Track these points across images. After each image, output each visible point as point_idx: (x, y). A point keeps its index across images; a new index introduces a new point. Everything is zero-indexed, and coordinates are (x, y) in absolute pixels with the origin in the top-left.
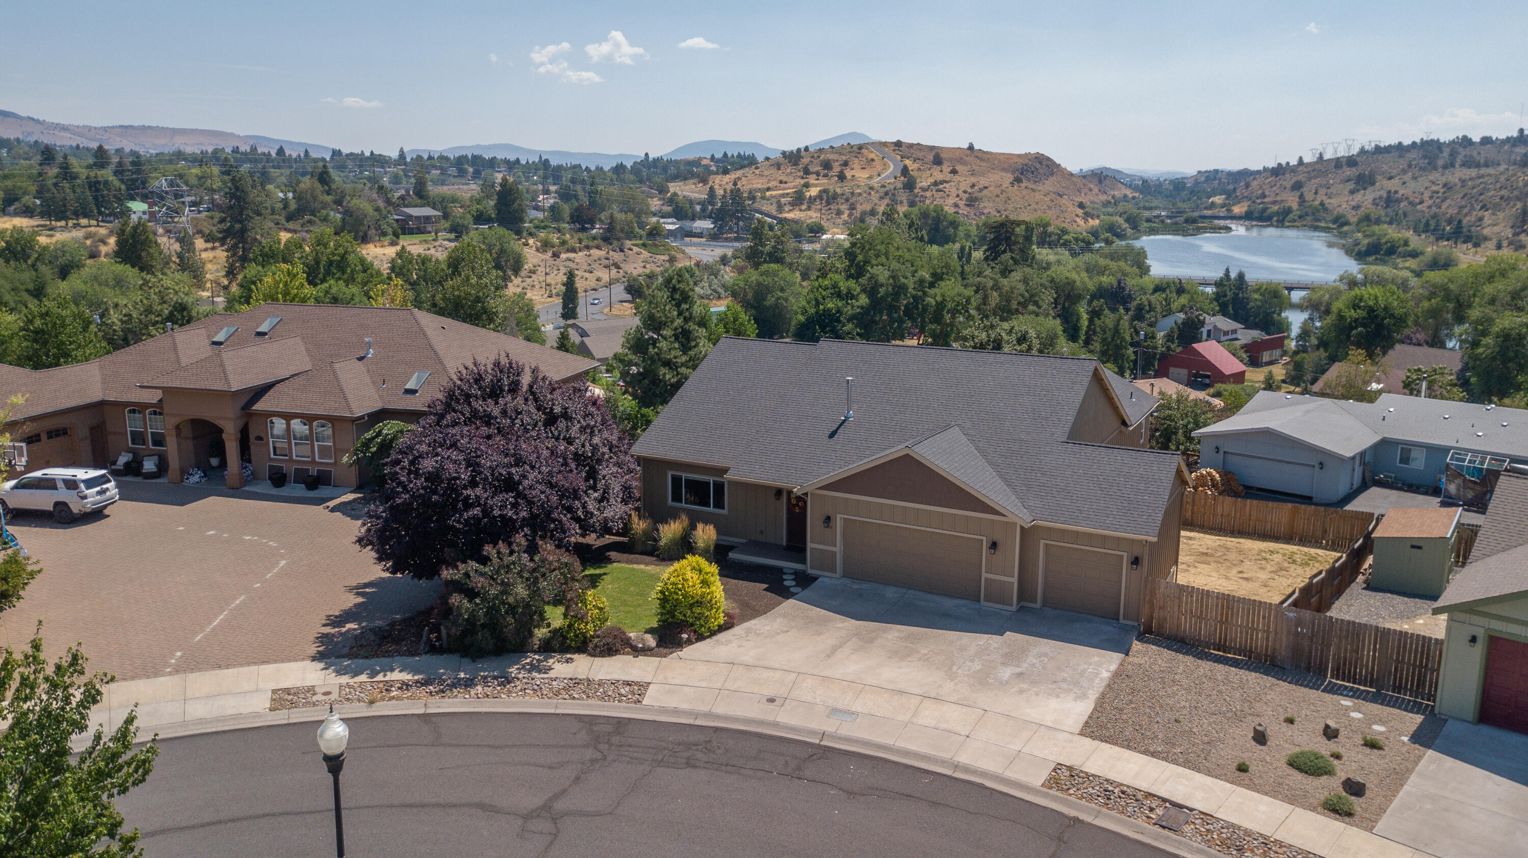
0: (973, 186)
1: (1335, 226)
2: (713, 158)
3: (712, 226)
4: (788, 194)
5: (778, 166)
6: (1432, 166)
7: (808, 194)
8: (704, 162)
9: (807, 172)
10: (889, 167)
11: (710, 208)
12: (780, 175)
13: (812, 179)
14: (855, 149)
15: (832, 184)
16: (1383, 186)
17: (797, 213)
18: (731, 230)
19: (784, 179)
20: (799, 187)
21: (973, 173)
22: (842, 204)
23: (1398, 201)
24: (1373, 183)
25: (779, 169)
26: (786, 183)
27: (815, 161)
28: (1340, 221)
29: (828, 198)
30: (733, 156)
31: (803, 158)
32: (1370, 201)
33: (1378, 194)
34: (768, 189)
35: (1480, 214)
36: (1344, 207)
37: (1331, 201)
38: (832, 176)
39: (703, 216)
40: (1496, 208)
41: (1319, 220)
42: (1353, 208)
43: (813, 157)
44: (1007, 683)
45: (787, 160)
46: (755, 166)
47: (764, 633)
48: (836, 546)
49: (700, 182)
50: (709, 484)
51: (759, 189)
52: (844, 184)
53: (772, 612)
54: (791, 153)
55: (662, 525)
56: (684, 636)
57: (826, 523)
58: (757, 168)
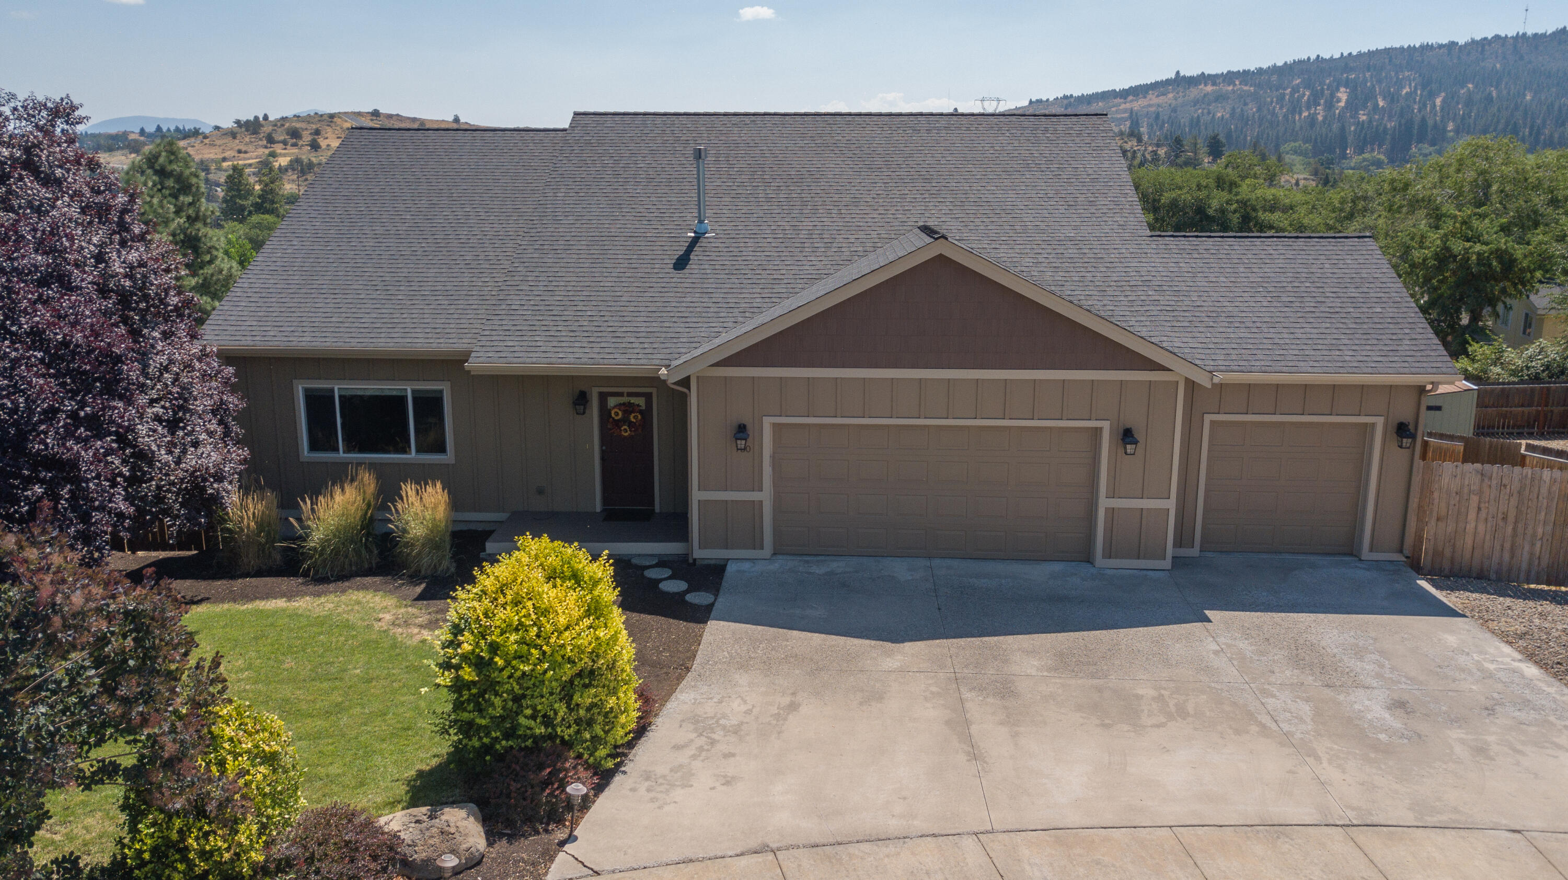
2: (142, 132)
4: (250, 165)
5: (233, 134)
7: (276, 165)
8: (131, 136)
9: (271, 140)
12: (236, 144)
13: (278, 148)
14: (325, 117)
15: (306, 154)
19: (243, 148)
20: (264, 158)
25: (235, 138)
26: (246, 152)
27: (280, 130)
29: (302, 168)
30: (169, 130)
31: (263, 126)
34: (224, 159)
38: (303, 145)
43: (276, 125)
44: (1420, 736)
45: (243, 129)
46: (201, 137)
47: (742, 723)
48: (761, 489)
49: (131, 153)
50: (402, 399)
51: (213, 160)
52: (319, 153)
53: (698, 659)
54: (248, 122)
55: (305, 502)
56: (576, 789)
57: (737, 439)
58: (205, 137)
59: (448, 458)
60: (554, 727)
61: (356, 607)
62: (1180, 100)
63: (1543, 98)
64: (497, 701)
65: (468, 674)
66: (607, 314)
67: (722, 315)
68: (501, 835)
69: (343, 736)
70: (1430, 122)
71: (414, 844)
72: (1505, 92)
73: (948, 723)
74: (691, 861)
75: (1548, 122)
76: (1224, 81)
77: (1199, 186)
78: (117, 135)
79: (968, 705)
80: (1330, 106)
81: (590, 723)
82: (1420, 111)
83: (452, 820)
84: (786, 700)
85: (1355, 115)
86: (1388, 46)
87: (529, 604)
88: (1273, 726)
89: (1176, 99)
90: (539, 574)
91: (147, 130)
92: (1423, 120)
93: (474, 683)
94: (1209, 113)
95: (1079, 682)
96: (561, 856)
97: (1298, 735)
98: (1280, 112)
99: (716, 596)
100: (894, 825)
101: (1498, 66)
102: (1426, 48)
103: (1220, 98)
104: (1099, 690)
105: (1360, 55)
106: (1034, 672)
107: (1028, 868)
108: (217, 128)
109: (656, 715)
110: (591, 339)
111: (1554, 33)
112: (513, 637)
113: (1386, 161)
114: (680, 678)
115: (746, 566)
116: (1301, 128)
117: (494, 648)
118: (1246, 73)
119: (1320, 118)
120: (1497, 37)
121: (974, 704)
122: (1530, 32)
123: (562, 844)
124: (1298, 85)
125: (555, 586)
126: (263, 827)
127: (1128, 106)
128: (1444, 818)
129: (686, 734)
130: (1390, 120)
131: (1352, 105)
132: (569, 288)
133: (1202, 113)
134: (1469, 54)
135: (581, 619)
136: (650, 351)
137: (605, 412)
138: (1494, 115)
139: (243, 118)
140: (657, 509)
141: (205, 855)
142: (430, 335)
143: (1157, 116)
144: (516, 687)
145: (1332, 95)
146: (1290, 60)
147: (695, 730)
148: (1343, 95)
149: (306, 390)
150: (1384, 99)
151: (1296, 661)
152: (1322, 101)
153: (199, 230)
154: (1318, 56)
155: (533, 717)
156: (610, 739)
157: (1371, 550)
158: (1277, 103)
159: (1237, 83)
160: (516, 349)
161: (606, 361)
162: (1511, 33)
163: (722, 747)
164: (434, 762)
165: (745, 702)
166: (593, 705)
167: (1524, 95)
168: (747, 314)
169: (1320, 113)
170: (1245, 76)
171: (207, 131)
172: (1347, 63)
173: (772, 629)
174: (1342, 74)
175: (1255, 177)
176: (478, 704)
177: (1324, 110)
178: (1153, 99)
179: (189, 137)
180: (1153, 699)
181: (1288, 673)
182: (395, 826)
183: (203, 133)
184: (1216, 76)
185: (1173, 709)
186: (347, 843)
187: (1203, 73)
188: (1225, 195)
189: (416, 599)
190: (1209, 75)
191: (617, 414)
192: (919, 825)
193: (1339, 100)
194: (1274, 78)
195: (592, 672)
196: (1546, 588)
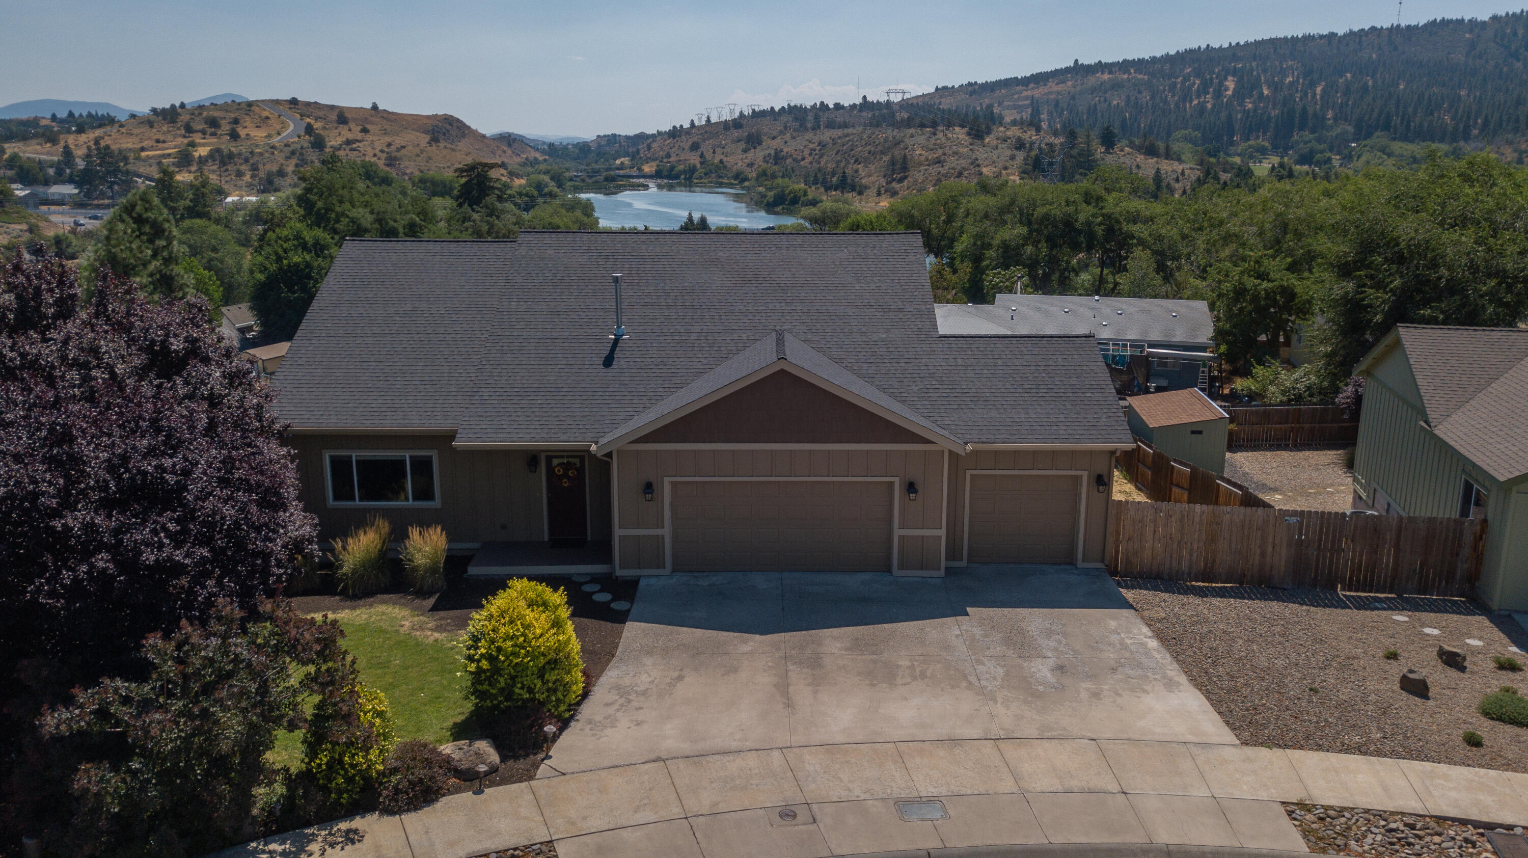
0: (389, 145)
1: (736, 182)
2: (54, 118)
3: (76, 191)
4: (169, 155)
6: (803, 127)
7: (196, 154)
8: (43, 122)
9: (189, 129)
10: (289, 126)
11: (68, 171)
12: (154, 134)
13: (198, 138)
14: (243, 106)
15: (226, 145)
16: (770, 146)
17: (186, 175)
18: (103, 195)
19: (162, 138)
20: (183, 147)
21: (386, 133)
22: (241, 164)
23: (784, 158)
24: (760, 143)
25: (152, 127)
26: (164, 142)
27: (197, 119)
28: (740, 178)
29: (222, 159)
30: (81, 115)
31: (180, 115)
32: (761, 158)
33: (767, 152)
34: (143, 149)
35: (855, 166)
36: (740, 164)
37: (728, 159)
38: (221, 135)
39: (60, 179)
40: (866, 162)
41: (720, 177)
42: (748, 165)
43: (193, 114)
44: (1063, 686)
45: (160, 118)
46: (117, 125)
47: (648, 689)
48: (663, 527)
49: (46, 143)
50: (401, 463)
51: (131, 149)
52: (239, 143)
53: (620, 649)
54: (164, 110)
55: (337, 543)
56: (550, 729)
57: (646, 494)
58: (122, 126)
59: (437, 503)
60: (534, 694)
61: (384, 617)
62: (1078, 88)
63: (1414, 87)
64: (502, 679)
65: (485, 664)
66: (553, 402)
67: (635, 401)
68: (510, 757)
69: (399, 703)
70: (1310, 110)
71: (460, 760)
72: (1380, 81)
73: (776, 686)
74: (617, 766)
75: (1419, 111)
76: (1120, 70)
77: (1068, 203)
78: (28, 121)
79: (790, 673)
80: (1218, 94)
81: (555, 691)
82: (1301, 99)
83: (481, 747)
84: (676, 674)
85: (1241, 104)
86: (1273, 36)
87: (519, 622)
88: (977, 683)
89: (1075, 87)
90: (522, 603)
91: (59, 116)
92: (1304, 109)
93: (488, 670)
94: (1105, 101)
95: (864, 657)
96: (542, 766)
97: (990, 688)
98: (1172, 100)
99: (632, 603)
100: (734, 745)
101: (1374, 56)
102: (1308, 39)
103: (1116, 86)
104: (875, 662)
105: (1247, 44)
106: (836, 651)
107: (807, 765)
108: (133, 116)
109: (594, 685)
110: (542, 422)
111: (1425, 25)
112: (509, 643)
113: (1270, 148)
114: (609, 661)
115: (653, 581)
116: (1191, 115)
117: (499, 649)
118: (1141, 62)
119: (1209, 106)
120: (1373, 29)
121: (795, 673)
122: (1403, 25)
123: (543, 760)
124: (1189, 74)
125: (533, 611)
126: (381, 752)
127: (1029, 93)
128: (1054, 734)
129: (613, 697)
130: (1274, 108)
131: (1240, 94)
132: (524, 382)
133: (1099, 101)
134: (1347, 45)
135: (549, 630)
136: (585, 431)
137: (550, 470)
138: (1369, 104)
139: (159, 106)
140: (589, 538)
141: (353, 766)
142: (423, 417)
143: (1057, 104)
144: (512, 671)
145: (1221, 84)
146: (1182, 49)
147: (619, 694)
148: (1231, 84)
149: (331, 457)
150: (1269, 88)
151: (1008, 641)
152: (1211, 90)
153: (172, 270)
154: (1208, 45)
155: (522, 688)
156: (567, 700)
157: (1083, 561)
158: (1169, 92)
159: (1132, 71)
160: (488, 431)
161: (553, 439)
162: (1386, 25)
163: (635, 704)
164: (462, 717)
165: (650, 676)
166: (557, 680)
167: (1398, 84)
168: (653, 401)
169: (1209, 101)
170: (1139, 64)
171: (122, 118)
172: (1235, 52)
173: (669, 627)
174: (1230, 63)
175: (1121, 190)
176: (490, 681)
177: (1213, 98)
178: (1053, 86)
179: (105, 125)
180: (908, 667)
181: (998, 649)
182: (448, 751)
183: (119, 121)
184: (1113, 65)
185: (918, 673)
186: (427, 759)
187: (1100, 62)
188: (1091, 209)
189: (430, 611)
190: (1105, 63)
191: (559, 471)
192: (749, 744)
193: (1227, 89)
194: (1167, 67)
195: (556, 661)
196: (1202, 584)
